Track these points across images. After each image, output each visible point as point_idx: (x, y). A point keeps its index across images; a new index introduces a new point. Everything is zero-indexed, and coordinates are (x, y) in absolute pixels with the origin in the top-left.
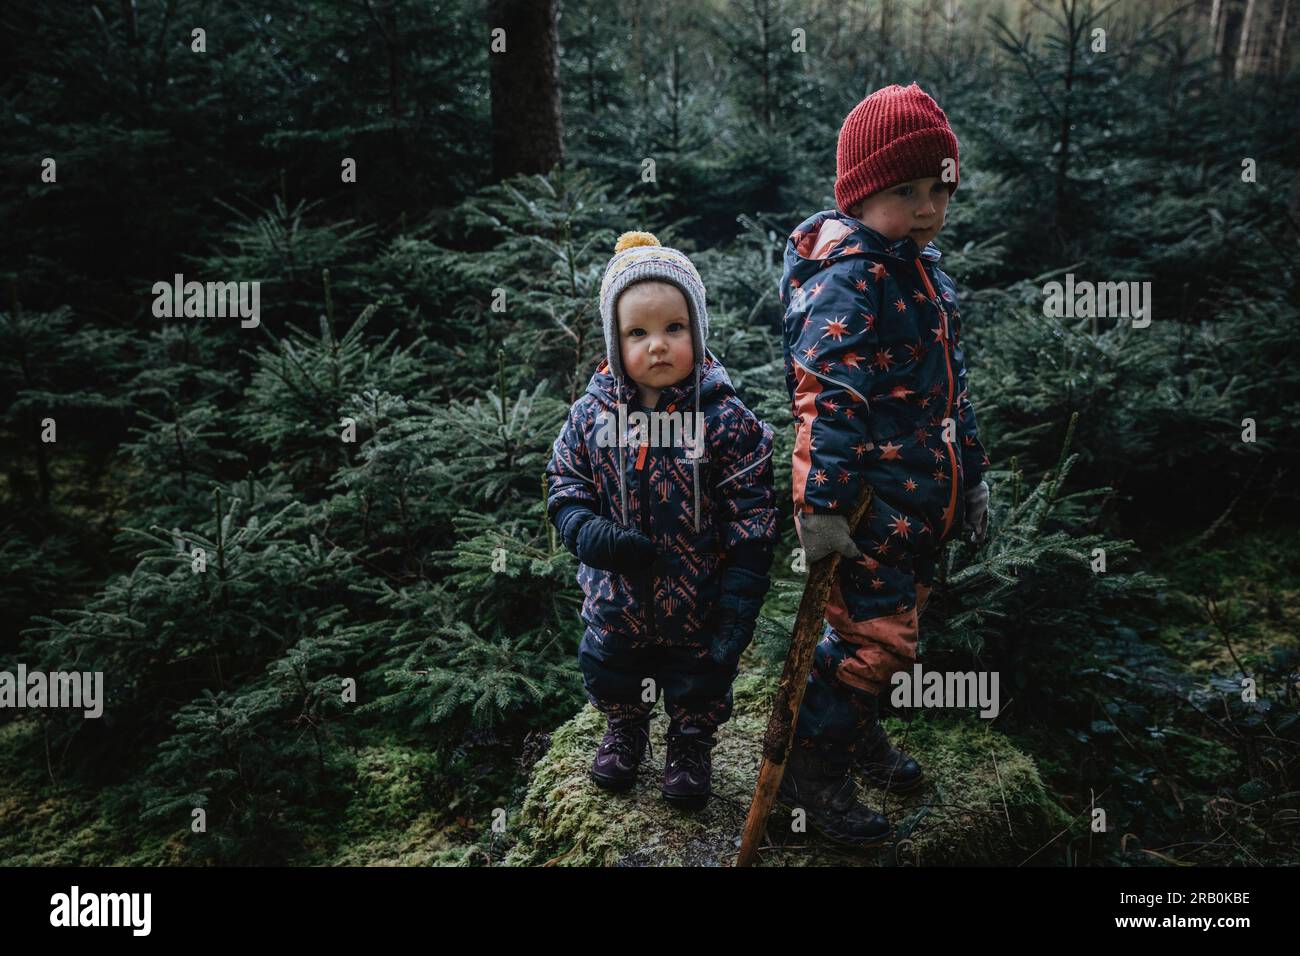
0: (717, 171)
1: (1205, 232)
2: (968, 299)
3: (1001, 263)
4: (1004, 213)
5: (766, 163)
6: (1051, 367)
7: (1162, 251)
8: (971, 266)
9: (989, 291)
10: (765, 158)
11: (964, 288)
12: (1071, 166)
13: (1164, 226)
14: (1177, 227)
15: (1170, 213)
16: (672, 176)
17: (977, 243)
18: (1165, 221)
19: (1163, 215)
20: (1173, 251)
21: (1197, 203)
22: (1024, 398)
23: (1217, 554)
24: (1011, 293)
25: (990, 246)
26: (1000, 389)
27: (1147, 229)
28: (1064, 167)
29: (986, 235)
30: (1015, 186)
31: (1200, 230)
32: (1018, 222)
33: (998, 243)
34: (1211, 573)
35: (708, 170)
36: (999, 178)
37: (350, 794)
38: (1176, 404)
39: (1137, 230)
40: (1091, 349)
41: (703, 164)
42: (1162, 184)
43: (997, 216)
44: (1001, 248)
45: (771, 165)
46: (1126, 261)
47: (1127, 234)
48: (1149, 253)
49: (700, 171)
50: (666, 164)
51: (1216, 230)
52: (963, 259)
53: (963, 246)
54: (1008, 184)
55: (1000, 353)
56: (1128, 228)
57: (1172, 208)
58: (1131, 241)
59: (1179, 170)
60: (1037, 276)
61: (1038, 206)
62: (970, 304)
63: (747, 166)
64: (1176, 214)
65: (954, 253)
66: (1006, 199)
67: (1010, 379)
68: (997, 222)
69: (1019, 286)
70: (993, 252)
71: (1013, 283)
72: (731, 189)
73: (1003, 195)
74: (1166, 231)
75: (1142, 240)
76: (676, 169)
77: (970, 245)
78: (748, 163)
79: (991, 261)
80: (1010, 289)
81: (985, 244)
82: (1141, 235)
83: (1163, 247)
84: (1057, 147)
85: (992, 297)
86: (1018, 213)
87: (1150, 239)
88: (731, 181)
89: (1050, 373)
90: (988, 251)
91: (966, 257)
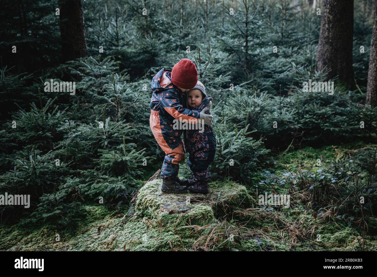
0: (134, 52)
1: (291, 69)
2: (222, 92)
3: (230, 81)
4: (230, 65)
5: (151, 50)
6: (245, 107)
7: (279, 76)
8: (222, 82)
9: (227, 89)
10: (150, 48)
11: (220, 88)
12: (249, 50)
13: (279, 68)
14: (283, 68)
15: (281, 64)
16: (119, 55)
17: (223, 75)
18: (280, 66)
19: (279, 64)
20: (282, 75)
21: (289, 60)
22: (238, 115)
23: (290, 154)
25: (226, 76)
26: (232, 114)
27: (274, 69)
28: (247, 50)
29: (225, 72)
30: (233, 57)
31: (289, 69)
32: (234, 68)
34: (288, 159)
35: (131, 52)
36: (228, 54)
37: (86, 215)
38: (278, 116)
39: (271, 69)
40: (254, 102)
41: (129, 50)
42: (279, 54)
43: (228, 66)
44: (230, 76)
45: (153, 51)
46: (268, 79)
47: (268, 71)
48: (275, 77)
49: (128, 53)
50: (117, 51)
51: (294, 69)
52: (220, 80)
53: (219, 76)
54: (230, 56)
55: (232, 106)
56: (268, 69)
57: (282, 62)
58: (270, 73)
59: (284, 49)
60: (240, 84)
61: (240, 63)
62: (222, 93)
64: (283, 64)
65: (217, 78)
66: (230, 61)
67: (234, 111)
68: (228, 68)
69: (236, 87)
70: (228, 78)
72: (138, 59)
74: (280, 69)
75: (273, 73)
76: (120, 52)
77: (221, 76)
78: (145, 50)
79: (227, 80)
82: (272, 71)
83: (279, 74)
84: (244, 44)
85: (228, 91)
86: (234, 65)
87: (275, 72)
88: (139, 56)
89: (244, 109)
90: (226, 77)
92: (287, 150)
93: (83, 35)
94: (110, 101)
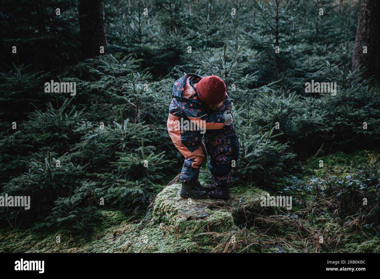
0: (157, 50)
1: (325, 68)
2: (248, 92)
3: (257, 80)
4: (259, 64)
5: (175, 47)
6: (271, 109)
7: (312, 75)
8: (248, 82)
9: (254, 89)
10: (175, 45)
11: (247, 88)
13: (313, 67)
14: (317, 67)
15: (314, 62)
16: (141, 52)
17: (250, 74)
18: (313, 65)
19: (312, 63)
20: (315, 75)
21: (323, 58)
22: (264, 117)
23: (319, 159)
24: (261, 89)
25: (254, 75)
26: (258, 115)
27: (307, 68)
29: (253, 71)
30: (262, 54)
31: (323, 67)
32: (264, 66)
33: (257, 74)
35: (154, 49)
36: (257, 52)
37: (102, 220)
38: (307, 119)
39: (303, 68)
40: (282, 103)
41: (153, 47)
42: (313, 51)
43: (257, 65)
44: (257, 76)
46: (300, 79)
47: (300, 70)
48: (307, 76)
49: (151, 50)
50: (139, 48)
51: (328, 67)
52: (246, 80)
53: (246, 75)
54: (259, 54)
55: (258, 107)
56: (300, 67)
57: (315, 60)
58: (302, 72)
59: (319, 46)
60: (268, 84)
61: (270, 61)
63: (169, 48)
64: (317, 62)
65: (243, 78)
66: (259, 60)
67: (260, 113)
68: (257, 67)
69: (263, 87)
70: (254, 77)
71: (261, 86)
72: (162, 56)
73: (258, 58)
74: (313, 68)
76: (142, 49)
77: (247, 75)
78: (169, 47)
79: (254, 80)
80: (260, 88)
81: (252, 75)
82: (305, 70)
83: (311, 73)
84: (275, 41)
85: (255, 91)
86: (263, 64)
87: (307, 71)
88: (162, 53)
90: (253, 77)
91: (247, 79)
92: (316, 155)
93: (103, 31)
94: (129, 101)
